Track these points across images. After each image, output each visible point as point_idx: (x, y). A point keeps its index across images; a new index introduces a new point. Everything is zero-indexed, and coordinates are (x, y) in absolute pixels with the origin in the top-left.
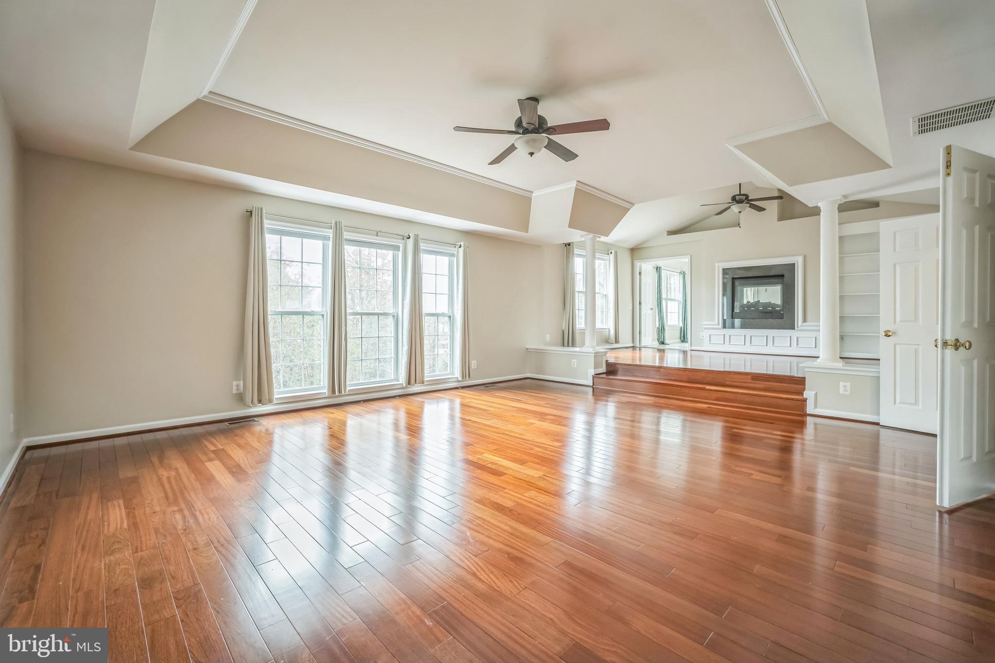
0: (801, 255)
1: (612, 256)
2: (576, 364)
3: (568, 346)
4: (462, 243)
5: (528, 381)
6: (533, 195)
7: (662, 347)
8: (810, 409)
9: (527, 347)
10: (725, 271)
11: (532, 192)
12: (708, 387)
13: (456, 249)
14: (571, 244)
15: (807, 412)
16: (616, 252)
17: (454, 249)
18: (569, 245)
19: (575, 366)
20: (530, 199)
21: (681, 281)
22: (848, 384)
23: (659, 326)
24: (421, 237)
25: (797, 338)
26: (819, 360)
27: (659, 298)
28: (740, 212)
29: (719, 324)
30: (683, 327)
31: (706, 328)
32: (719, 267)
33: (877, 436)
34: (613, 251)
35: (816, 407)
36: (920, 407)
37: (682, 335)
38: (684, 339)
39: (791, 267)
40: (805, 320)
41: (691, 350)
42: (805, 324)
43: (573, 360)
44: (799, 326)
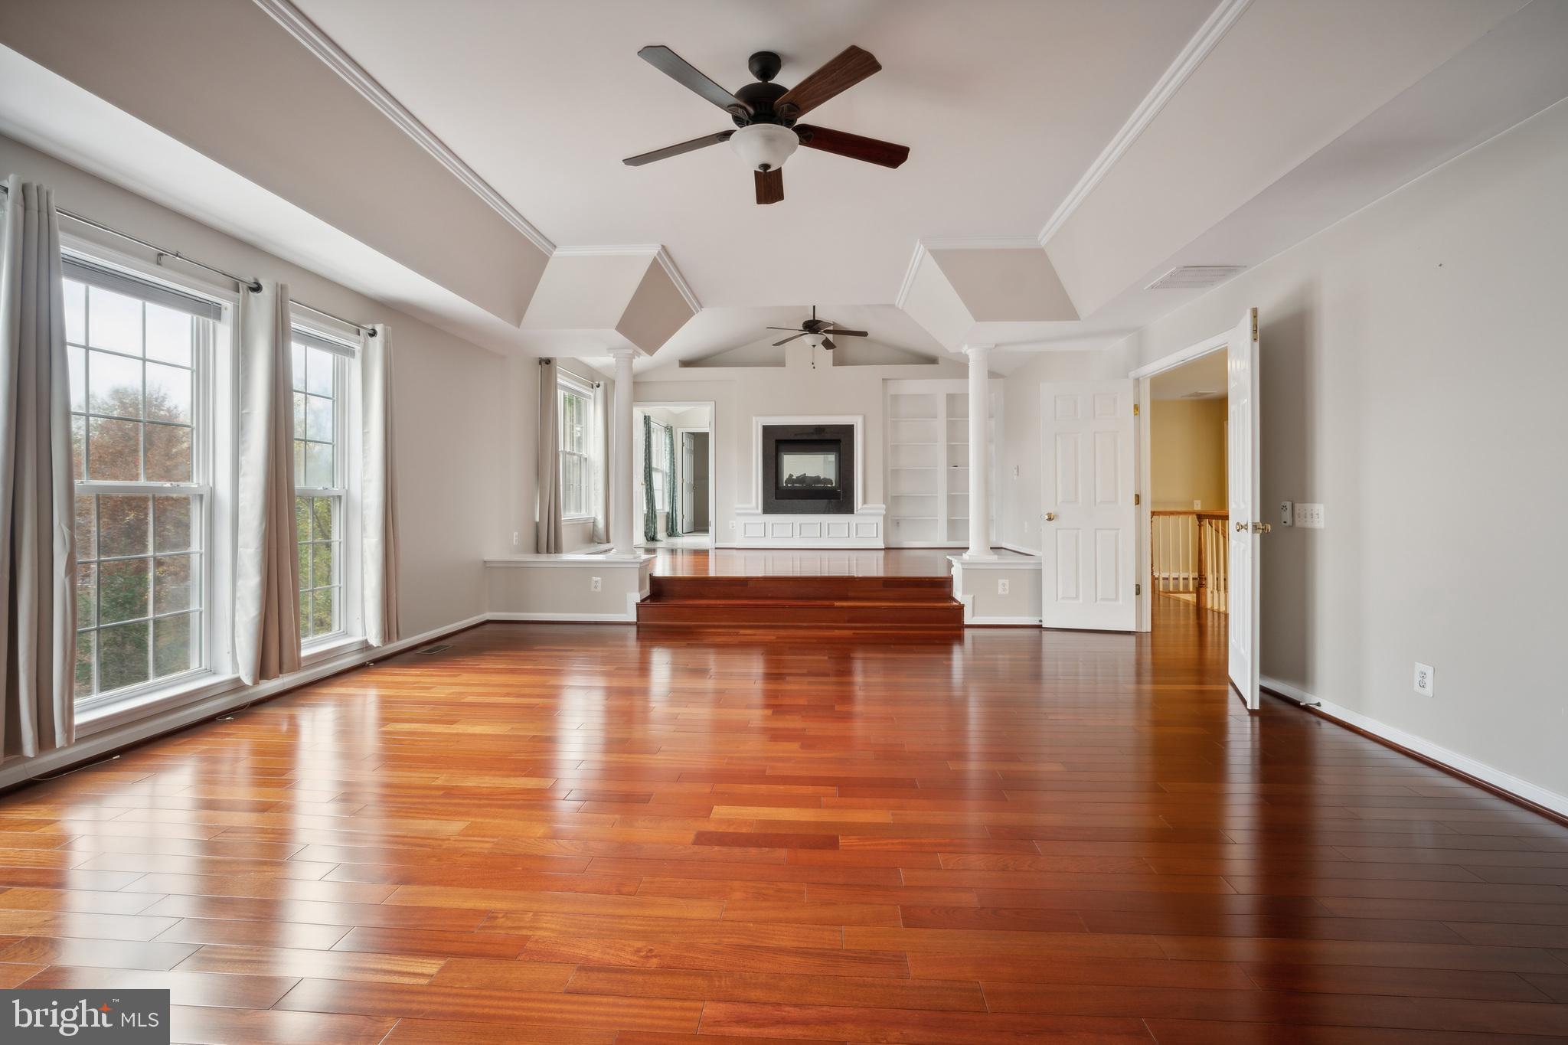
0: (858, 414)
1: (600, 391)
2: (599, 584)
3: (548, 552)
4: (379, 328)
5: (488, 628)
6: (556, 253)
7: (651, 545)
8: (968, 619)
9: (486, 558)
10: (767, 430)
11: (555, 247)
12: (837, 604)
13: (362, 340)
14: (552, 363)
15: (965, 623)
16: (606, 385)
17: (355, 337)
18: (548, 361)
19: (599, 589)
20: (542, 260)
21: (668, 441)
22: (1007, 582)
23: (648, 511)
24: (292, 293)
25: (857, 525)
26: (969, 552)
27: (647, 466)
28: (814, 346)
29: (757, 508)
30: (671, 512)
31: (739, 514)
32: (757, 422)
33: (1038, 643)
34: (602, 383)
35: (973, 615)
36: (1081, 601)
37: (670, 526)
38: (673, 532)
39: (849, 430)
40: (865, 502)
41: (716, 548)
42: (865, 506)
43: (595, 579)
44: (859, 508)
